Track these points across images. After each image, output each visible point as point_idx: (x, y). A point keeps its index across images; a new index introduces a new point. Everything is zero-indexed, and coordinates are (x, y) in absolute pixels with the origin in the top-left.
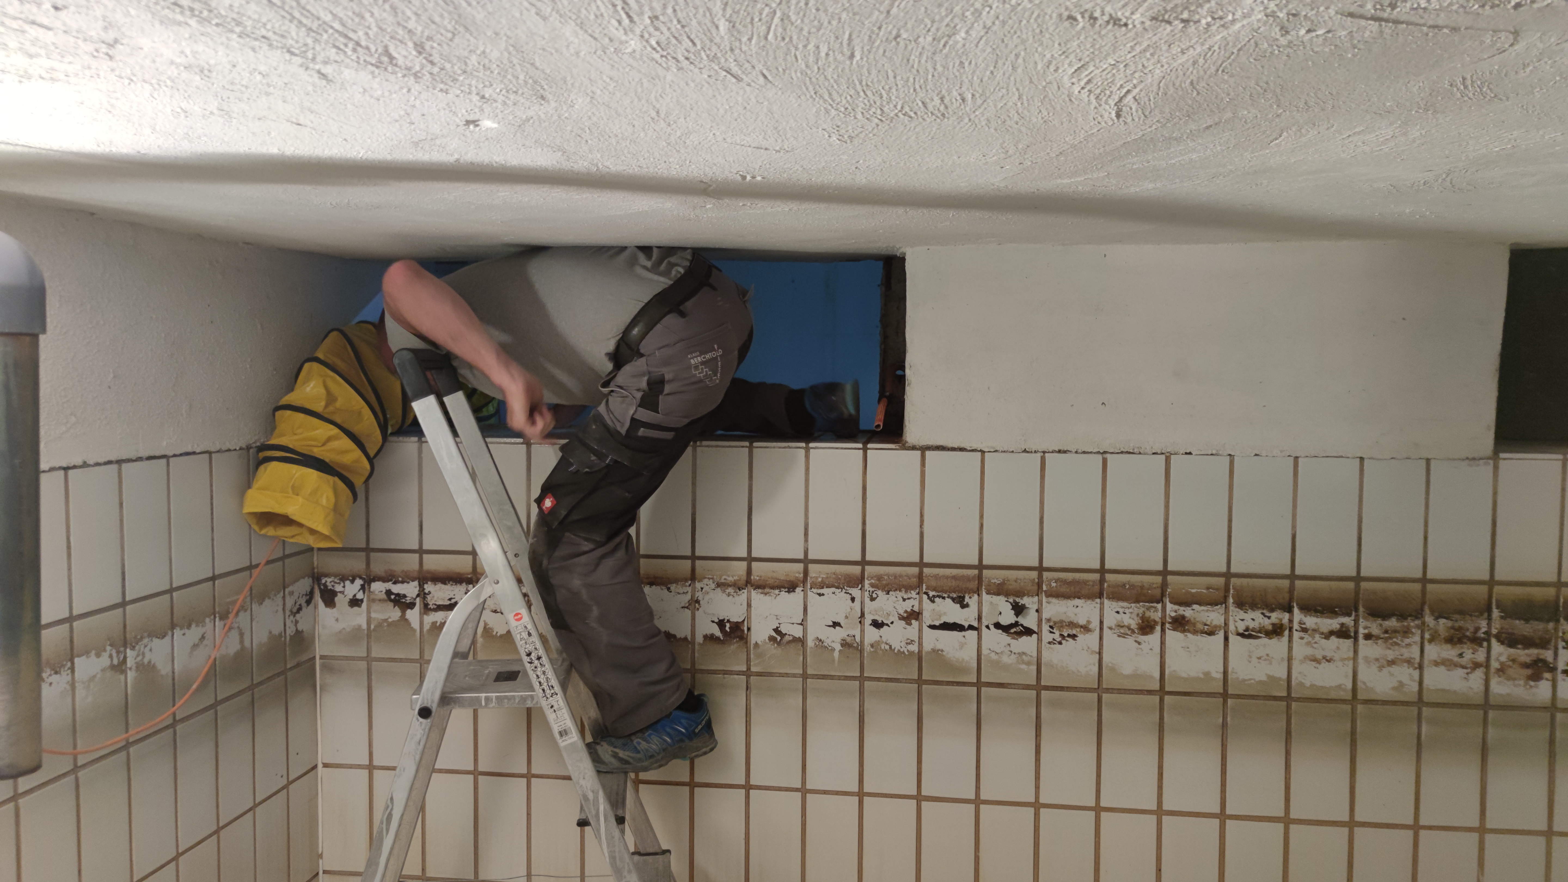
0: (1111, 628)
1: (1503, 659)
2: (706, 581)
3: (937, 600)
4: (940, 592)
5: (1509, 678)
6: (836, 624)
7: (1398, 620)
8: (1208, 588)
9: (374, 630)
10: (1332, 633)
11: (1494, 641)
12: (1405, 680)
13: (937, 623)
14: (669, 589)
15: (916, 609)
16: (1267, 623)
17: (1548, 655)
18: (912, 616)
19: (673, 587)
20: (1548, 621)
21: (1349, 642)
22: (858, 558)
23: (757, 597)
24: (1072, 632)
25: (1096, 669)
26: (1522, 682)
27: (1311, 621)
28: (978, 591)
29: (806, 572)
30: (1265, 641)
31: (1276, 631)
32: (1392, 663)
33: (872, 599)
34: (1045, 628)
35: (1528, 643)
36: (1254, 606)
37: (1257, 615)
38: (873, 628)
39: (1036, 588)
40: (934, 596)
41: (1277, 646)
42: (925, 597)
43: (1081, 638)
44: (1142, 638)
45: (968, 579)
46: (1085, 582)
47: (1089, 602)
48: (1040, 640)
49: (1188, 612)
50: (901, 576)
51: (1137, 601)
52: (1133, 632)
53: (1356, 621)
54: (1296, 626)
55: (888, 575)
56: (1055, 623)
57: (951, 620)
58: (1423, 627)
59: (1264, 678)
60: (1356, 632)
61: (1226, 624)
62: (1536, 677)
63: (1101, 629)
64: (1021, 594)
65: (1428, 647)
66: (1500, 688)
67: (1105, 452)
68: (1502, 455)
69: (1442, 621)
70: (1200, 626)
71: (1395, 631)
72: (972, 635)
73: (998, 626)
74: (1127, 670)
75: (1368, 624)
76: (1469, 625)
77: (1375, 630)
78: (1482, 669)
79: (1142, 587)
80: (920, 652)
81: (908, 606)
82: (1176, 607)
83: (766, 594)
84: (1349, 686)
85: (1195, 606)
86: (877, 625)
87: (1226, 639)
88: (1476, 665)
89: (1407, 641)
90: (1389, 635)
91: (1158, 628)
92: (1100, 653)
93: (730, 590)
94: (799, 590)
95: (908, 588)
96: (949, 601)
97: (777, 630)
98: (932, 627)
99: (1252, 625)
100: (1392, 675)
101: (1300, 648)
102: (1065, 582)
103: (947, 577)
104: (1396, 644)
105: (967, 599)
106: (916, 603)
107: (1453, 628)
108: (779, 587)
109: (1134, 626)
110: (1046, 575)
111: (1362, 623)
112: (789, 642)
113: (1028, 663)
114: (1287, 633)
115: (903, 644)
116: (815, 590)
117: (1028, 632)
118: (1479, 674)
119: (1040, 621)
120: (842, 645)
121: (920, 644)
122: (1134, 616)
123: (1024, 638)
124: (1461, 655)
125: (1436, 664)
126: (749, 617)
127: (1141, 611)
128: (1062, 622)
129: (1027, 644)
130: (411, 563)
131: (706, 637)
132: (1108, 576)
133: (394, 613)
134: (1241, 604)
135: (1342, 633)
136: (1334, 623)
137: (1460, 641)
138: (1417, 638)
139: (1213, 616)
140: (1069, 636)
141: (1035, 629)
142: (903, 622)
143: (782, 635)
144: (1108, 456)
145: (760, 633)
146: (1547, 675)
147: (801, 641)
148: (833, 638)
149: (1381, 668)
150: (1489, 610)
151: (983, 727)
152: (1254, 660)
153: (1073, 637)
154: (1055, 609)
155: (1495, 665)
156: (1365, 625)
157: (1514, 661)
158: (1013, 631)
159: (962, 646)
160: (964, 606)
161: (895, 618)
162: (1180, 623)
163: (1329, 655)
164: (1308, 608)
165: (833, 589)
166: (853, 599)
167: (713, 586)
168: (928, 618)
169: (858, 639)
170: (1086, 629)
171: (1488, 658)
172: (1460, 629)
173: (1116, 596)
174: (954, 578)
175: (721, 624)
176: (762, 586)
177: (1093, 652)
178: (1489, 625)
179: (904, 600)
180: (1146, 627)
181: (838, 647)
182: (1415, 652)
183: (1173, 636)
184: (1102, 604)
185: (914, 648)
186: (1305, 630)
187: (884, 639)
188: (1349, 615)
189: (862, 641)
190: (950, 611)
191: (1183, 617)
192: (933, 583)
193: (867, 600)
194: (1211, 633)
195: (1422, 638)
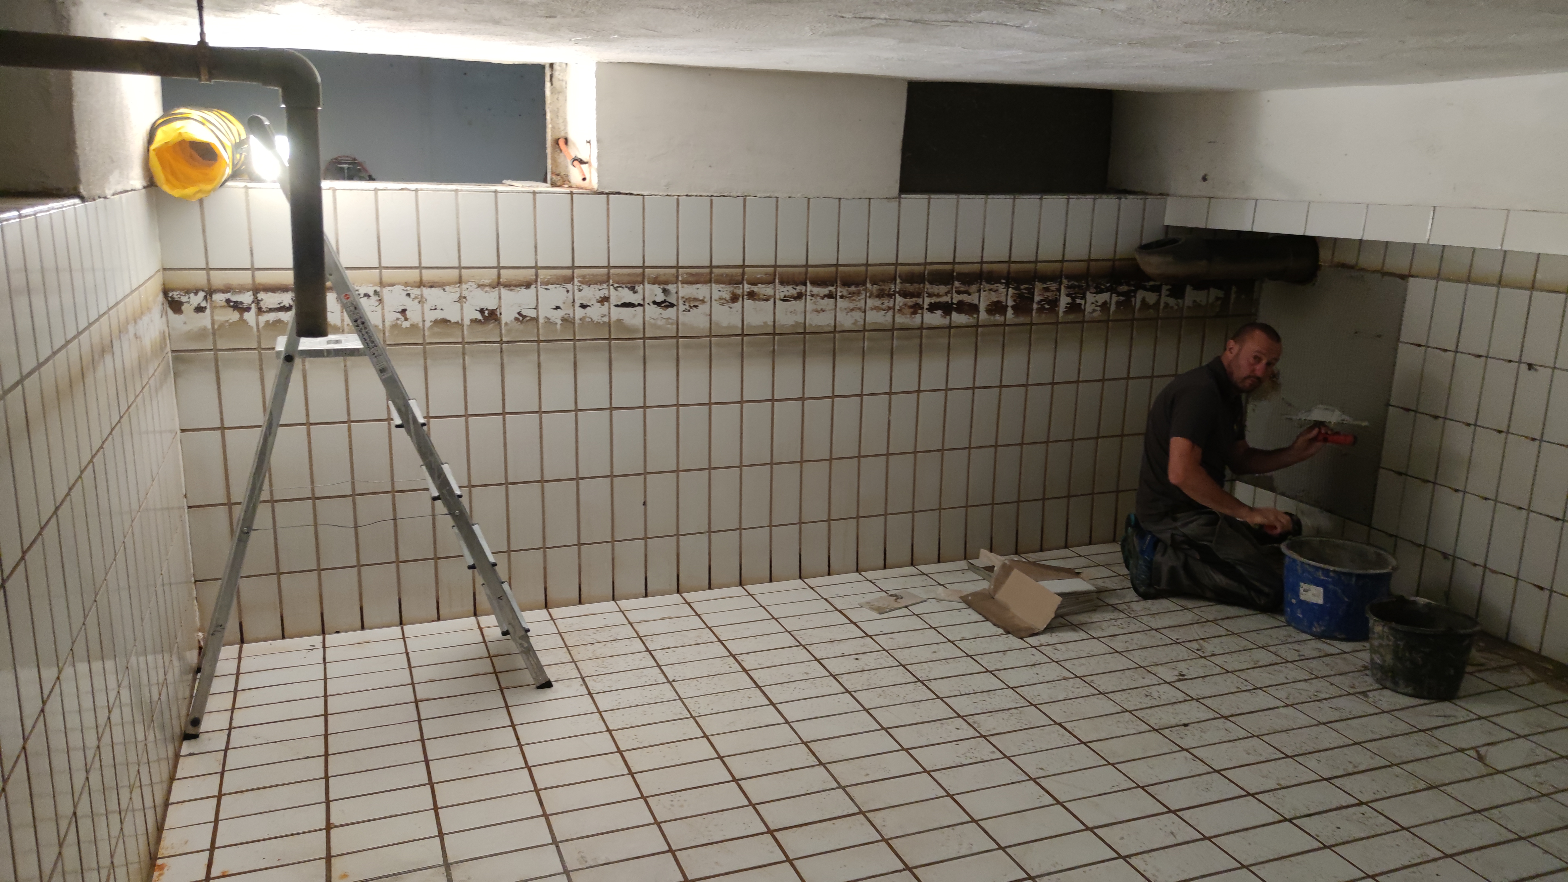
0: (716, 300)
1: (901, 304)
2: (470, 284)
3: (619, 289)
4: (621, 284)
5: (903, 314)
6: (557, 308)
7: (856, 287)
8: (766, 274)
9: (218, 329)
10: (825, 296)
11: (897, 295)
12: (859, 319)
13: (619, 303)
14: (444, 289)
15: (607, 296)
16: (794, 292)
17: (920, 301)
18: (605, 300)
19: (447, 288)
20: (920, 284)
21: (833, 300)
22: (570, 265)
23: (504, 292)
24: (696, 304)
25: (708, 325)
26: (908, 316)
27: (816, 290)
28: (642, 283)
29: (537, 275)
30: (793, 302)
31: (799, 297)
32: (852, 310)
33: (580, 291)
34: (681, 302)
35: (912, 295)
36: (788, 283)
37: (789, 288)
38: (581, 309)
39: (675, 279)
40: (618, 287)
41: (798, 305)
42: (611, 287)
43: (700, 307)
44: (732, 305)
45: (637, 275)
46: (702, 274)
47: (704, 286)
48: (678, 309)
49: (755, 289)
50: (597, 275)
51: (730, 284)
52: (728, 302)
53: (836, 289)
54: (808, 293)
55: (589, 275)
56: (686, 299)
57: (627, 301)
58: (866, 290)
59: (793, 323)
60: (836, 295)
61: (775, 295)
62: (915, 313)
63: (711, 301)
64: (667, 283)
65: (868, 300)
66: (900, 320)
67: (712, 196)
68: (903, 196)
69: (875, 286)
70: (761, 296)
71: (854, 293)
72: (640, 309)
73: (654, 303)
74: (725, 324)
75: (842, 290)
76: (886, 288)
77: (845, 293)
78: (892, 311)
79: (732, 276)
80: (609, 321)
81: (602, 294)
82: (750, 286)
83: (511, 290)
84: (833, 324)
85: (759, 285)
86: (583, 306)
87: (775, 302)
88: (889, 308)
89: (859, 298)
90: (851, 296)
91: (741, 299)
92: (710, 315)
93: (487, 289)
94: (533, 287)
95: (602, 283)
96: (626, 289)
97: (519, 313)
98: (617, 306)
99: (788, 294)
100: (852, 316)
101: (810, 306)
102: (691, 275)
103: (625, 275)
104: (854, 300)
105: (637, 288)
106: (606, 292)
107: (879, 290)
108: (520, 285)
109: (728, 298)
110: (681, 270)
111: (839, 289)
112: (528, 320)
113: (672, 324)
114: (804, 297)
115: (599, 317)
116: (543, 287)
117: (672, 305)
118: (890, 313)
119: (678, 298)
120: (562, 320)
121: (610, 317)
122: (728, 292)
123: (670, 309)
124: (883, 304)
125: (872, 309)
126: (500, 306)
127: (731, 289)
128: (689, 298)
129: (671, 312)
130: (245, 278)
131: (472, 321)
132: (714, 270)
133: (235, 316)
134: (782, 283)
135: (830, 296)
136: (825, 291)
137: (883, 296)
138: (864, 296)
139: (767, 290)
140: (694, 306)
141: (675, 303)
142: (599, 304)
143: (524, 317)
144: (713, 198)
145: (507, 316)
146: (920, 311)
147: (536, 320)
148: (556, 316)
149: (847, 313)
150: (895, 279)
151: (647, 364)
152: (788, 313)
153: (696, 306)
154: (686, 291)
155: (897, 308)
156: (841, 291)
157: (905, 305)
158: (663, 305)
159: (634, 316)
160: (635, 292)
161: (594, 301)
162: (752, 295)
163: (824, 308)
164: (815, 283)
165: (555, 286)
166: (568, 291)
167: (475, 286)
168: (614, 300)
169: (572, 316)
170: (703, 301)
171: (894, 304)
172: (882, 290)
173: (718, 282)
174: (629, 275)
175: (482, 311)
176: (507, 286)
177: (707, 315)
178: (895, 287)
179: (600, 290)
180: (734, 298)
181: (559, 322)
182: (862, 304)
183: (748, 302)
184: (711, 286)
185: (606, 319)
186: (812, 295)
187: (588, 315)
188: (833, 286)
189: (574, 317)
190: (627, 296)
191: (753, 292)
192: (617, 279)
193: (576, 291)
194: (767, 300)
195: (866, 295)
